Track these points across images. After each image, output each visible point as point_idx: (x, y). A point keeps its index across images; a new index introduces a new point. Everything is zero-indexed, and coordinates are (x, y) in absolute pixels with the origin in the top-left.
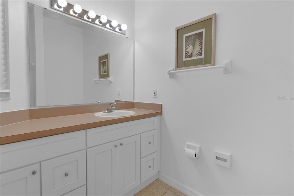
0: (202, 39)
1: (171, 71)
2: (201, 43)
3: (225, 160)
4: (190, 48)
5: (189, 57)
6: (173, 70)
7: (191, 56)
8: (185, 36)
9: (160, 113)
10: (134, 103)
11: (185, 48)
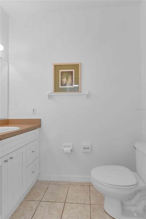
0: (73, 76)
1: (50, 93)
2: (72, 78)
3: (88, 148)
4: (65, 80)
5: (64, 86)
6: (51, 93)
7: (65, 85)
8: (60, 71)
9: (40, 126)
10: (8, 120)
11: (61, 79)
